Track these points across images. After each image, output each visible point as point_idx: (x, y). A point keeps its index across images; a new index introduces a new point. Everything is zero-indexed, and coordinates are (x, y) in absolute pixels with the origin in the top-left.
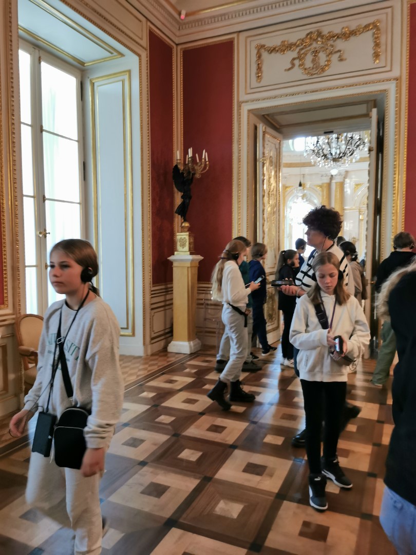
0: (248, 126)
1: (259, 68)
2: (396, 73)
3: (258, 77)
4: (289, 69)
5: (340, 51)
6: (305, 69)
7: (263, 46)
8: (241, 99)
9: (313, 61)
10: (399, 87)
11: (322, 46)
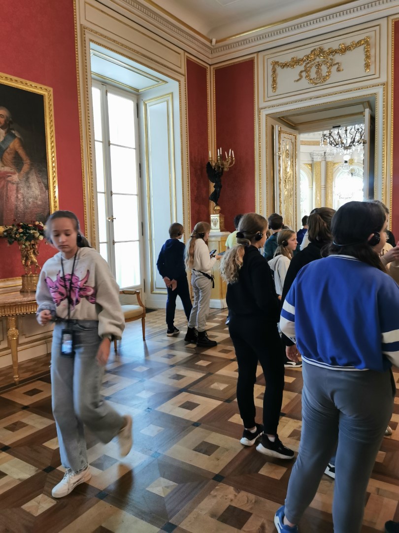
0: (266, 127)
1: (274, 81)
2: (383, 79)
3: (274, 88)
4: (298, 80)
5: (338, 63)
6: (311, 79)
7: (277, 63)
8: (260, 106)
9: (317, 72)
10: (386, 91)
11: (324, 60)
